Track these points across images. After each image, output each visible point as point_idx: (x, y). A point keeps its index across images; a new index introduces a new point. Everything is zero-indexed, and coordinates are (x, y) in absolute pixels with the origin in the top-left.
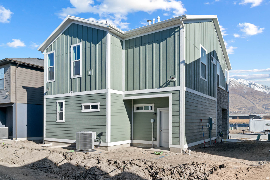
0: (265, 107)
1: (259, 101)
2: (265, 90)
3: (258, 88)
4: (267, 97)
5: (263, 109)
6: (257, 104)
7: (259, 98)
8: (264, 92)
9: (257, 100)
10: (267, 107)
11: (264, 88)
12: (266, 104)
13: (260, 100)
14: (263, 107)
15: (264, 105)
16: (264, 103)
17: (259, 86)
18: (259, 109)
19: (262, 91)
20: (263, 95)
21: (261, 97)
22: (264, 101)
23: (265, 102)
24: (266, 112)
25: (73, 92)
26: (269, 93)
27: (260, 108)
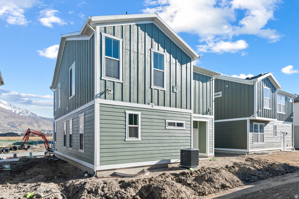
0: (11, 124)
1: (4, 118)
2: (11, 108)
3: (3, 105)
4: (13, 115)
5: (9, 126)
6: (2, 121)
7: (4, 115)
8: (9, 110)
9: (2, 117)
10: (13, 125)
11: (10, 106)
12: (12, 122)
13: (6, 117)
14: (9, 125)
15: (10, 122)
16: (10, 120)
17: (5, 104)
18: (4, 127)
19: (7, 109)
20: (9, 113)
21: (6, 115)
22: (10, 118)
23: (12, 120)
24: (13, 130)
25: (153, 104)
26: (14, 111)
27: (5, 125)
